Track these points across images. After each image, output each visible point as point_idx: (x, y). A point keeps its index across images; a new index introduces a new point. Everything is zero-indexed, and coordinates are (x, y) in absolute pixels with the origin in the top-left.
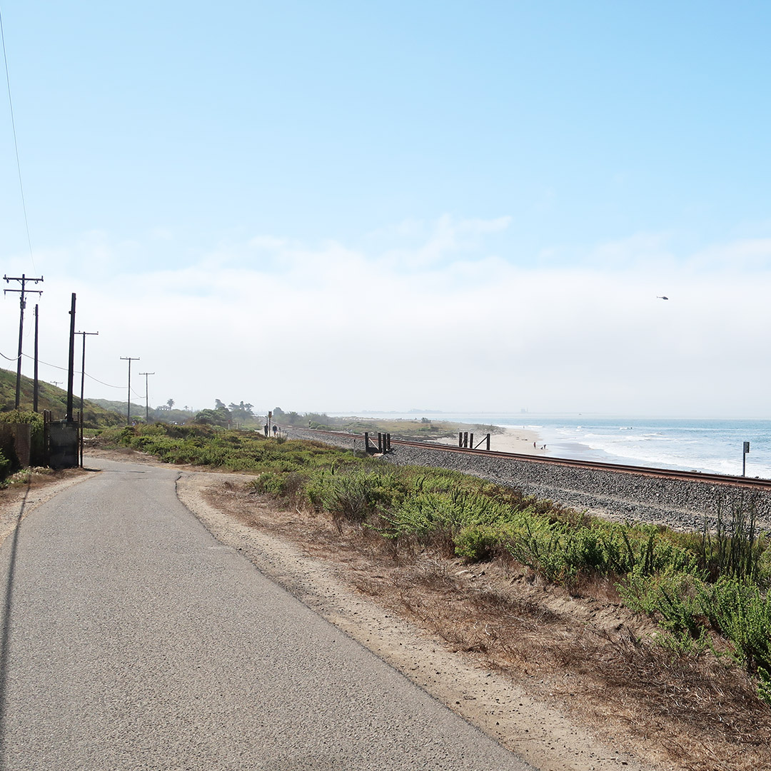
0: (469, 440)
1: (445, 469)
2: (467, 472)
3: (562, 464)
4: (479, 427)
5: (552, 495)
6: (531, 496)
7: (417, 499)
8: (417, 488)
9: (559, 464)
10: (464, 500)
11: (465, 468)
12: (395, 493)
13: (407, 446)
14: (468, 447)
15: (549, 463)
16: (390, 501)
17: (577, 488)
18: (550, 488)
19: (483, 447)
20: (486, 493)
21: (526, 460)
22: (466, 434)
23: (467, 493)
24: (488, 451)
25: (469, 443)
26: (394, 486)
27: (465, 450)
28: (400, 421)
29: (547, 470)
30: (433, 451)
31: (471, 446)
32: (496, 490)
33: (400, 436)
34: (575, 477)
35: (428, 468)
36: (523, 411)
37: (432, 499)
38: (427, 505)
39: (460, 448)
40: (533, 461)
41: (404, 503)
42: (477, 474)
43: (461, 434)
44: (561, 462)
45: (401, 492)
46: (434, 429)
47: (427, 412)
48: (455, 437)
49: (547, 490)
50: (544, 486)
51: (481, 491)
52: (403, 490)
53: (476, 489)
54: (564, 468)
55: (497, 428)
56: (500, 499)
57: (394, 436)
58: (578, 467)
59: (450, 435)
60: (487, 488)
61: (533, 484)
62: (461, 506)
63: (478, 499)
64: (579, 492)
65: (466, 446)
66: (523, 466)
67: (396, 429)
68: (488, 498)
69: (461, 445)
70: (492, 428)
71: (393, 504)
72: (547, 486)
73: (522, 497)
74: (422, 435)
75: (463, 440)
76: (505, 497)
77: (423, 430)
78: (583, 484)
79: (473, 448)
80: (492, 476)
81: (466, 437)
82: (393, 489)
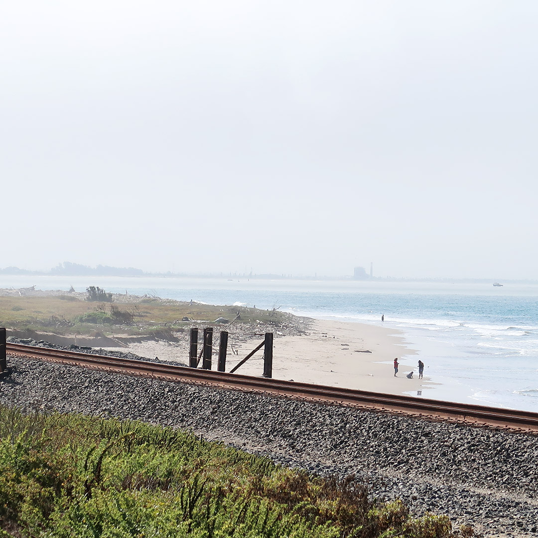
0: (216, 348)
1: (153, 425)
2: (210, 436)
3: (470, 420)
4: (240, 315)
5: (443, 503)
6: (392, 506)
7: (89, 506)
8: (88, 476)
9: (461, 419)
10: (213, 510)
11: (208, 423)
12: (30, 487)
13: (53, 363)
14: (215, 368)
15: (435, 415)
16: (16, 509)
17: (510, 485)
18: (437, 483)
19: (254, 369)
20: (271, 494)
21: (370, 406)
22: (208, 332)
23: (221, 494)
24: (266, 381)
25: (215, 359)
26: (27, 468)
27: (206, 374)
28: (29, 295)
29: (426, 435)
30: (120, 376)
31: (222, 365)
32: (299, 485)
33: (30, 332)
34: (504, 454)
35: (110, 423)
36: (360, 274)
37: (129, 506)
38: (116, 522)
39: (191, 372)
40: (389, 409)
41: (54, 516)
42: (237, 440)
43: (194, 334)
44: (465, 414)
45: (44, 485)
46: (122, 317)
47: (103, 270)
48: (176, 340)
49: (428, 489)
50: (419, 479)
51: (257, 488)
52: (51, 481)
53: (244, 483)
54: (475, 431)
55: (290, 318)
56: (307, 511)
57: (16, 334)
58: (514, 427)
59: (165, 335)
60: (273, 481)
61: (390, 473)
62: (207, 527)
63: (252, 508)
64: (513, 497)
65: (207, 364)
66: (362, 421)
67: (19, 316)
68: (277, 509)
69: (194, 362)
70: (275, 319)
71: (23, 517)
72: (428, 478)
73: (366, 506)
74: (88, 332)
75: (200, 347)
76: (324, 505)
77: (93, 319)
78: (526, 475)
79: (227, 371)
80: (278, 448)
81: (208, 342)
82: (23, 478)
